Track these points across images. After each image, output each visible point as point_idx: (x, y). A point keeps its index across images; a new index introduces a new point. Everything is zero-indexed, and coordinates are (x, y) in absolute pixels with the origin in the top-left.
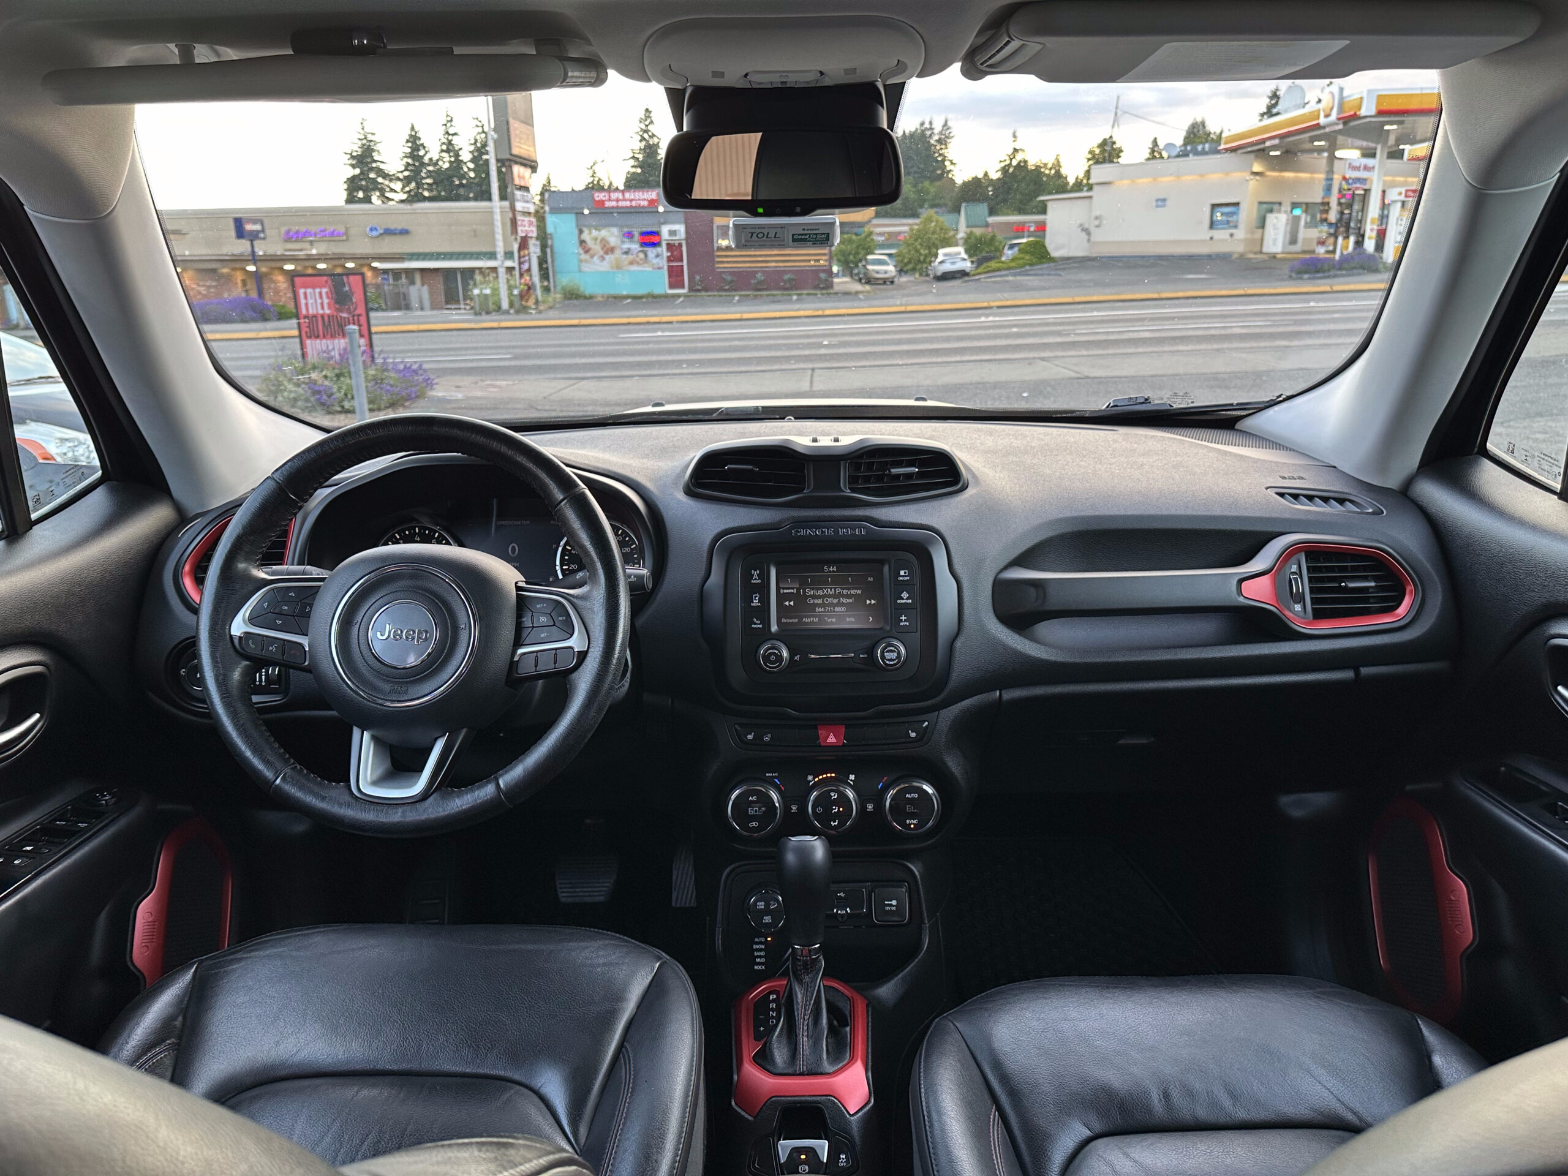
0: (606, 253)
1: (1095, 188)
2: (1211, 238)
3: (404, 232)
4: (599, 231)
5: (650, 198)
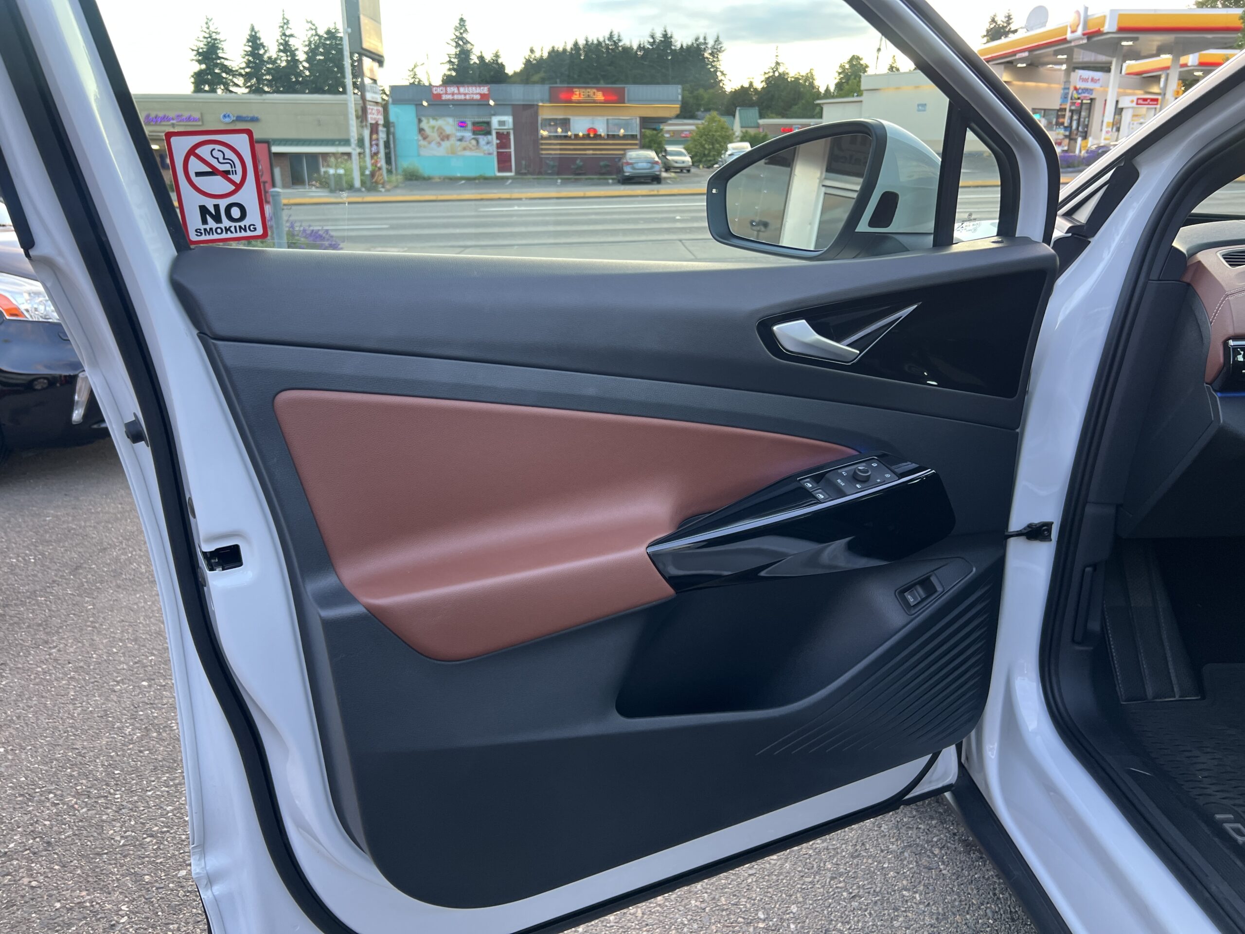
0: (443, 140)
1: (865, 93)
3: (256, 120)
4: (437, 120)
5: (482, 92)
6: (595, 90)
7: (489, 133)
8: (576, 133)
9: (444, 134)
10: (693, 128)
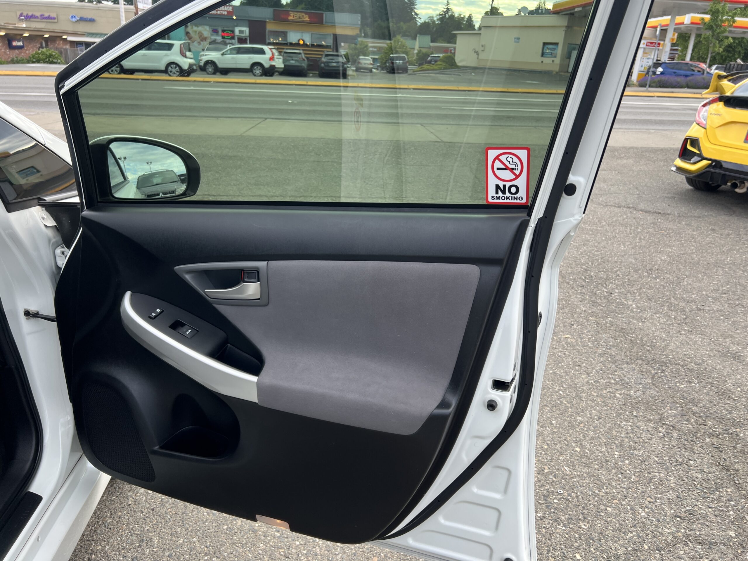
0: (202, 41)
1: (483, 29)
2: (542, 62)
3: (92, 20)
4: (198, 27)
5: (229, 10)
6: (303, 14)
7: (233, 38)
8: (291, 42)
9: (202, 37)
10: (385, 45)
